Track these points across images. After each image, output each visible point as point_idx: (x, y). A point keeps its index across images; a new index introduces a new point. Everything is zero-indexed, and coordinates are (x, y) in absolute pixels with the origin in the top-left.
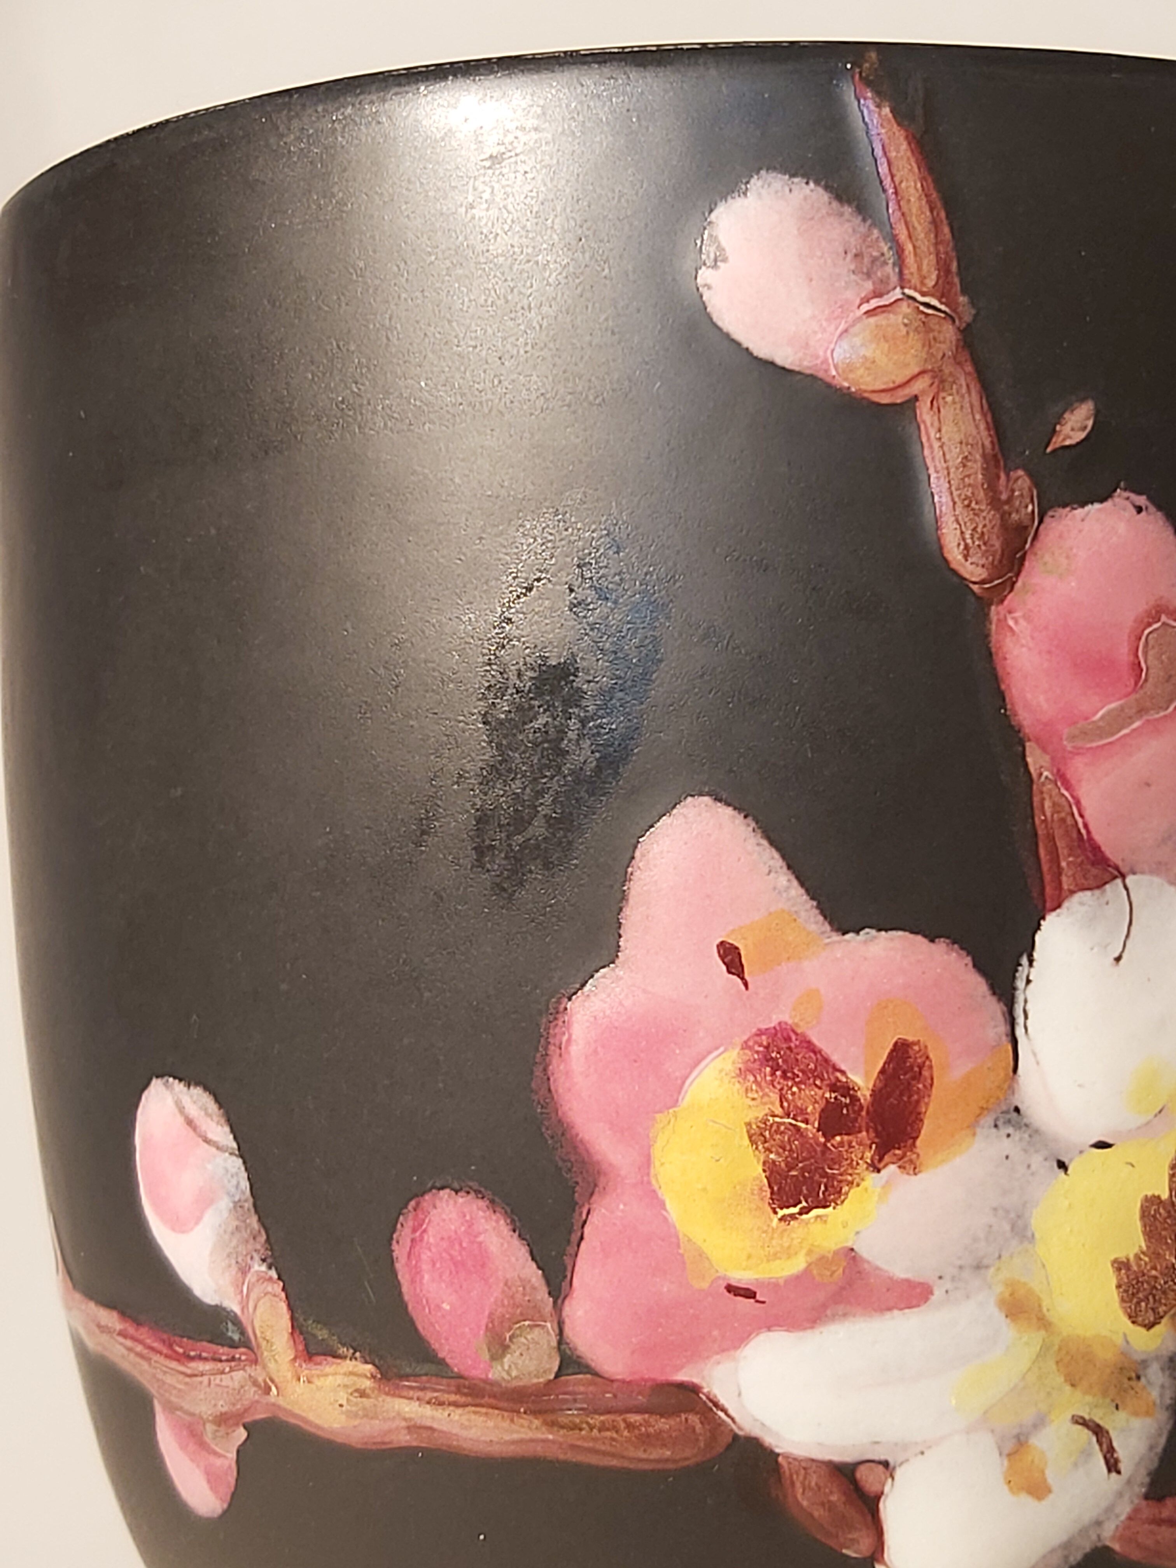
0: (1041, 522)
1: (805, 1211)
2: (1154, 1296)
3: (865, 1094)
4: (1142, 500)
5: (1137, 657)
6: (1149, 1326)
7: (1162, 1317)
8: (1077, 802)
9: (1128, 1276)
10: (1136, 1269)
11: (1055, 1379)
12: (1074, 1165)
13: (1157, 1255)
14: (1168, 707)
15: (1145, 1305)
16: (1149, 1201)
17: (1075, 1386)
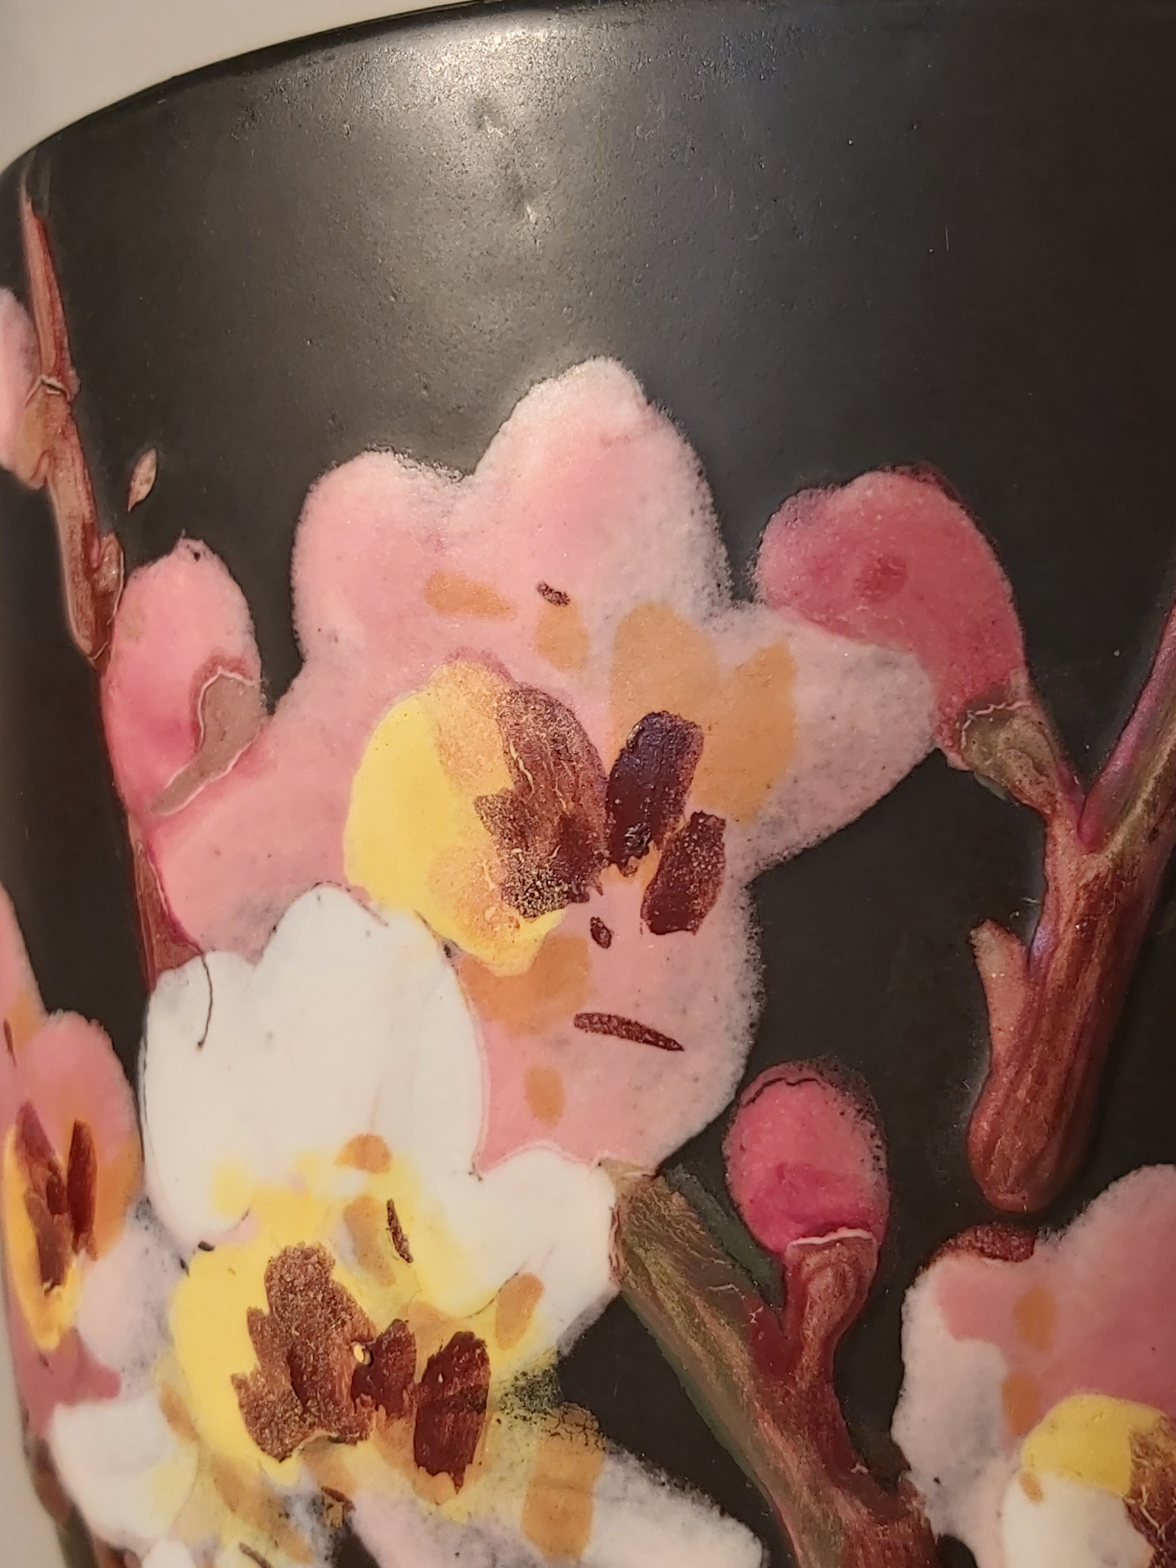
0: (125, 586)
1: (53, 1286)
2: (277, 1424)
3: (64, 1175)
4: (199, 546)
5: (195, 714)
6: (282, 1458)
7: (291, 1450)
8: (160, 875)
9: (248, 1396)
10: (255, 1389)
11: (216, 1501)
12: (192, 1266)
13: (271, 1379)
14: (226, 767)
15: (271, 1432)
16: (253, 1316)
17: (233, 1510)
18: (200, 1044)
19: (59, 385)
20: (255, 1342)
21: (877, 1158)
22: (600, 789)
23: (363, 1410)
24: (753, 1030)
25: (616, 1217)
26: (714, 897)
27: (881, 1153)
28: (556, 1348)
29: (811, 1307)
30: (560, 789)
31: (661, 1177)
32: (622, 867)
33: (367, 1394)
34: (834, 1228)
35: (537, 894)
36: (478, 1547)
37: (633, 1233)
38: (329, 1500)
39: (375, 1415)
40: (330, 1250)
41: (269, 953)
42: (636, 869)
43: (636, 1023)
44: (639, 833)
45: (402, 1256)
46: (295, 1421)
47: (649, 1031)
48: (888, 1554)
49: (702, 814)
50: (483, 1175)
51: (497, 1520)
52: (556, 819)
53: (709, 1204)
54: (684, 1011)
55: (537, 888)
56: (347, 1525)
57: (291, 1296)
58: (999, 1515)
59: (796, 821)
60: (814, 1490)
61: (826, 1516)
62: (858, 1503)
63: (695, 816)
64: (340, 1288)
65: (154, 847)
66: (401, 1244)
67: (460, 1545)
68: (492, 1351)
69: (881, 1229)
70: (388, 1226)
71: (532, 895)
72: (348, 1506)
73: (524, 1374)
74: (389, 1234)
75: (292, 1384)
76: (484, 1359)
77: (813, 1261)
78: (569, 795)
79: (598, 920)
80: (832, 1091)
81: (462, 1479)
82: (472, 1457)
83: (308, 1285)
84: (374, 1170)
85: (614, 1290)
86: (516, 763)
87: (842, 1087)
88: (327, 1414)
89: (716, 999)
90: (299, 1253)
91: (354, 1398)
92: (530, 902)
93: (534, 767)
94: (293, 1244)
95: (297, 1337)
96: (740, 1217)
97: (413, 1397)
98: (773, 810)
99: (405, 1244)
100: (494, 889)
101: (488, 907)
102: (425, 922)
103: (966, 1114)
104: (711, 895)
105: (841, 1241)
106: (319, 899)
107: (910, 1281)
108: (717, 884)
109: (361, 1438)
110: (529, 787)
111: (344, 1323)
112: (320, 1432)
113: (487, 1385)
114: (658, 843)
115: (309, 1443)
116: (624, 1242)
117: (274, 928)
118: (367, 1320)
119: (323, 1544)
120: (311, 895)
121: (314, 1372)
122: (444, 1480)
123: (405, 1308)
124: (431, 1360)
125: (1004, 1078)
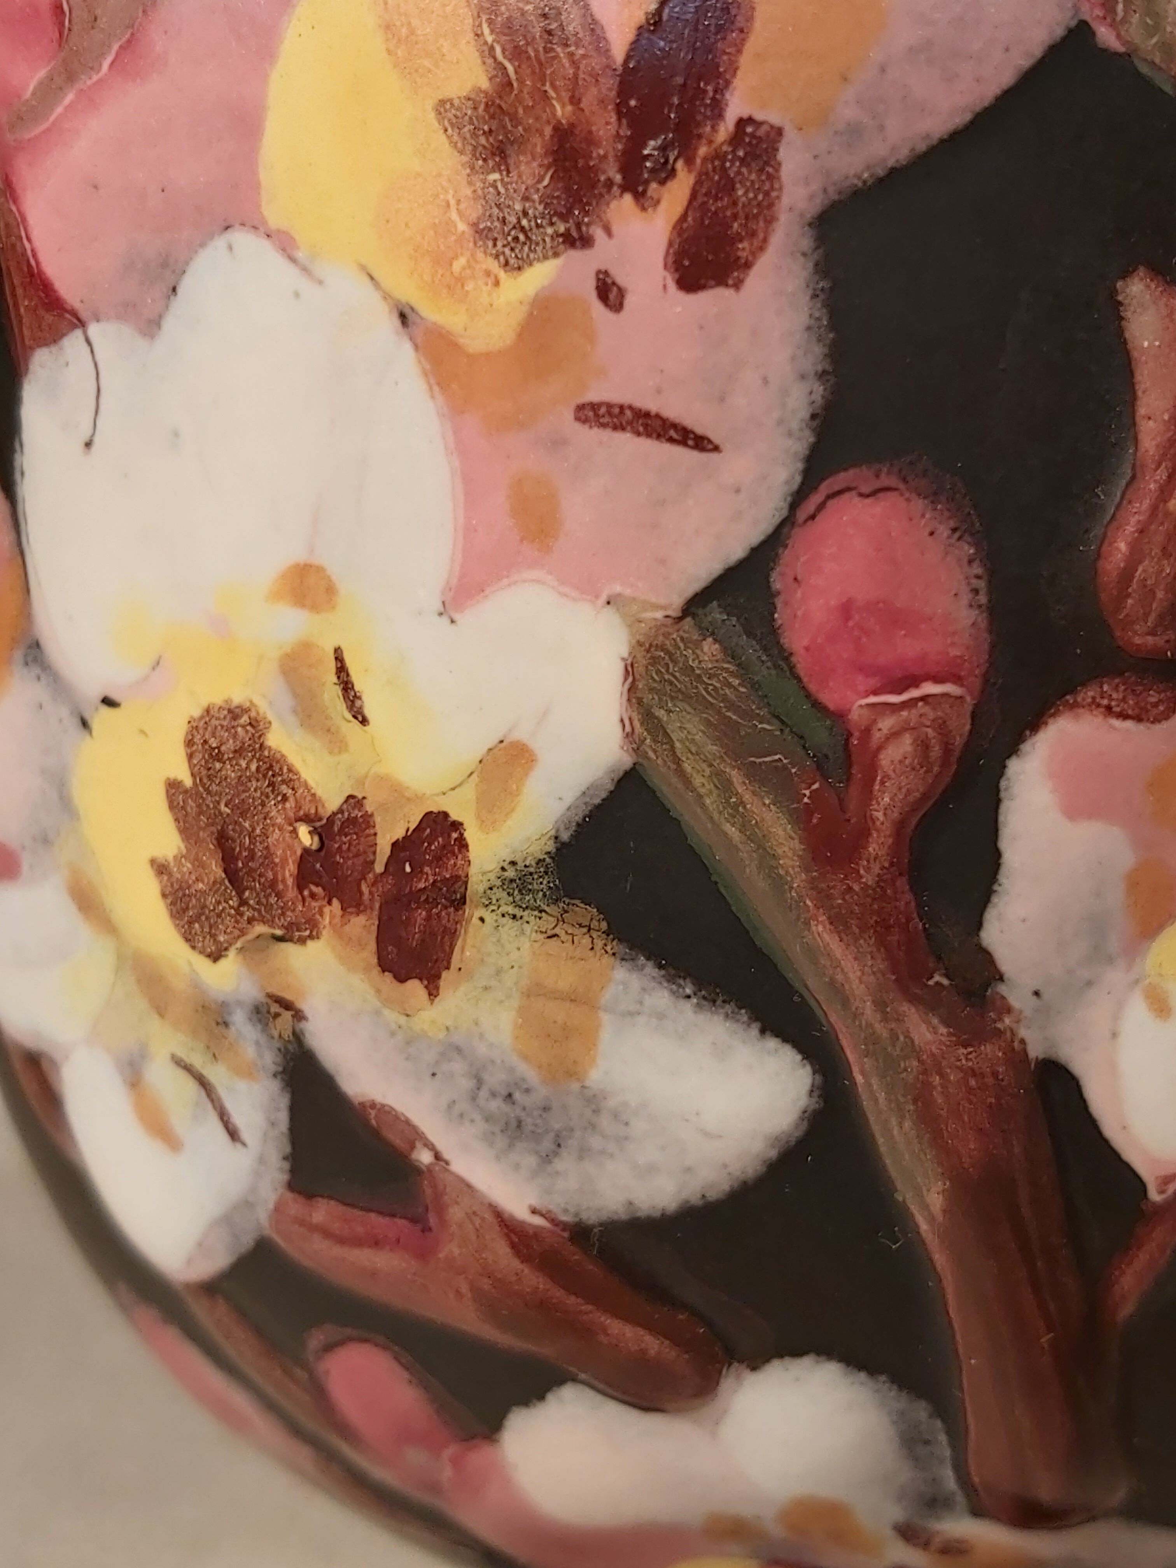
2: (207, 918)
6: (216, 957)
7: (226, 949)
8: (24, 220)
9: (172, 885)
10: (179, 876)
11: (141, 1004)
12: (96, 724)
13: (199, 864)
14: (101, 65)
15: (202, 927)
16: (173, 786)
17: (162, 1015)
18: (88, 445)
20: (177, 820)
21: (976, 591)
22: (609, 85)
23: (314, 904)
24: (815, 423)
25: (629, 670)
26: (765, 240)
27: (982, 584)
28: (553, 833)
29: (882, 783)
30: (553, 86)
31: (689, 619)
32: (640, 196)
33: (317, 885)
34: (915, 682)
35: (522, 237)
36: (458, 1066)
37: (651, 690)
38: (275, 1008)
39: (327, 910)
40: (264, 708)
41: (169, 323)
42: (658, 202)
43: (658, 416)
44: (663, 148)
45: (355, 717)
46: (229, 915)
47: (675, 426)
48: (973, 1082)
49: (750, 120)
50: (456, 617)
51: (481, 1036)
52: (548, 131)
53: (751, 651)
54: (722, 399)
55: (522, 229)
56: (298, 1037)
57: (218, 765)
58: (1114, 1035)
59: (882, 128)
60: (880, 1005)
61: (894, 1037)
62: (935, 1021)
63: (742, 123)
64: (278, 756)
65: (14, 179)
66: (353, 702)
67: (437, 1063)
68: (471, 835)
69: (976, 683)
70: (335, 680)
71: (516, 239)
72: (299, 1016)
73: (513, 863)
74: (338, 690)
75: (225, 871)
76: (462, 844)
77: (886, 724)
78: (565, 95)
79: (606, 273)
80: (919, 504)
81: (437, 988)
82: (449, 963)
83: (239, 752)
84: (315, 608)
85: (627, 761)
86: (492, 49)
87: (933, 496)
88: (269, 907)
89: (765, 381)
90: (226, 712)
91: (300, 888)
92: (512, 249)
93: (517, 54)
94: (218, 699)
95: (228, 815)
96: (792, 668)
97: (374, 889)
98: (849, 112)
99: (358, 703)
100: (463, 232)
101: (456, 257)
102: (372, 278)
103: (1098, 531)
104: (761, 236)
105: (924, 698)
106: (230, 248)
107: (1013, 749)
108: (770, 221)
109: (311, 937)
110: (510, 84)
111: (285, 798)
112: (260, 929)
113: (467, 876)
114: (690, 162)
115: (249, 941)
116: (640, 702)
117: (174, 289)
118: (314, 795)
119: (270, 1059)
120: (219, 243)
121: (252, 857)
122: (415, 988)
123: (361, 782)
124: (395, 845)
125: (1151, 484)
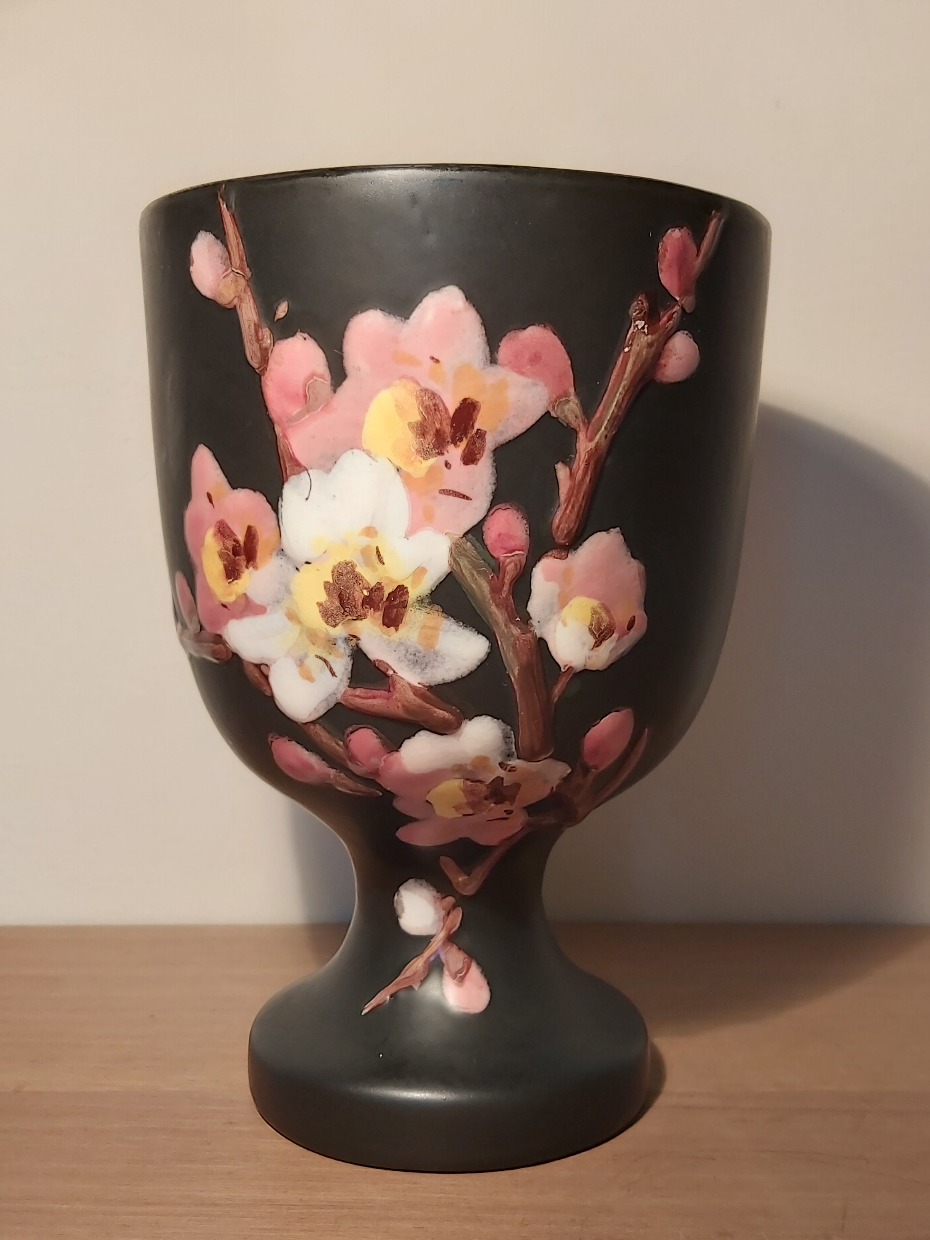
0: (274, 345)
1: (233, 581)
2: (334, 616)
3: (242, 543)
4: (306, 336)
5: (305, 392)
6: (334, 626)
7: (338, 624)
8: (290, 444)
9: (323, 609)
10: (325, 606)
11: (307, 642)
12: (301, 569)
13: (332, 602)
14: (318, 410)
15: (331, 619)
16: (326, 583)
17: (314, 645)
19: (242, 273)
20: (326, 591)
21: (527, 531)
22: (449, 421)
23: (366, 610)
24: (493, 494)
25: (451, 549)
26: (483, 455)
27: (528, 529)
28: (430, 588)
29: (507, 574)
30: (436, 421)
31: (464, 538)
32: (455, 444)
33: (367, 605)
34: (514, 551)
35: (428, 453)
36: (402, 648)
37: (456, 554)
38: (351, 638)
39: (370, 611)
40: (355, 561)
41: (333, 470)
42: (459, 446)
43: (458, 492)
44: (461, 435)
45: (381, 563)
46: (340, 615)
47: (462, 494)
48: (525, 643)
49: (480, 429)
50: (409, 538)
51: (409, 639)
52: (434, 430)
53: (478, 545)
54: (473, 489)
55: (428, 451)
56: (357, 645)
57: (341, 577)
58: (555, 631)
59: (507, 432)
60: (506, 625)
61: (508, 632)
62: (518, 629)
63: (478, 430)
64: (359, 574)
65: (287, 435)
66: (380, 560)
67: (396, 648)
68: (409, 590)
69: (527, 551)
70: (376, 554)
71: (426, 453)
72: (359, 639)
73: (420, 596)
74: (377, 557)
75: (340, 604)
76: (407, 592)
77: (508, 560)
78: (439, 423)
79: (447, 461)
80: (515, 512)
81: (398, 629)
82: (402, 622)
83: (348, 573)
84: (372, 537)
85: (449, 571)
86: (422, 412)
87: (518, 510)
88: (352, 612)
89: (482, 485)
90: (344, 563)
91: (362, 606)
92: (425, 455)
93: (428, 413)
94: (342, 560)
95: (342, 589)
96: (487, 548)
97: (383, 605)
98: (501, 429)
99: (382, 559)
100: (414, 451)
101: (412, 457)
102: (390, 461)
103: (551, 518)
104: (481, 454)
105: (516, 555)
106: (353, 453)
107: (534, 566)
108: (484, 450)
109: (364, 618)
110: (426, 419)
111: (360, 584)
112: (349, 617)
113: (408, 600)
114: (466, 438)
115: (345, 621)
116: (453, 557)
117: (336, 462)
118: (368, 583)
119: (348, 652)
120: (350, 452)
121: (349, 599)
122: (392, 629)
123: (381, 579)
124: (389, 594)
125: (563, 507)
